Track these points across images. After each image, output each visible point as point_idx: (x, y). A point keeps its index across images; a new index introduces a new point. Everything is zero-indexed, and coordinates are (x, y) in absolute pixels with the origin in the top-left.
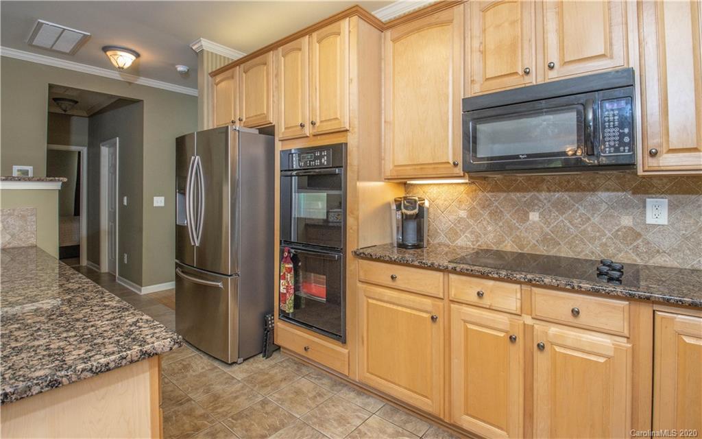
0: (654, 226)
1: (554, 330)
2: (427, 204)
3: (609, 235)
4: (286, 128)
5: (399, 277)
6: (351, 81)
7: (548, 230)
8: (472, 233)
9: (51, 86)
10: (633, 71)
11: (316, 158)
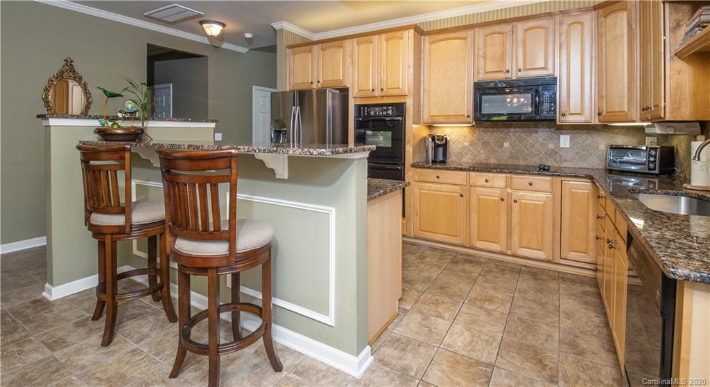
0: (564, 148)
1: (521, 193)
2: (448, 138)
3: (543, 153)
4: (359, 91)
5: (441, 177)
6: (409, 67)
7: (513, 152)
8: (471, 154)
9: (148, 44)
10: (556, 78)
11: (383, 110)
